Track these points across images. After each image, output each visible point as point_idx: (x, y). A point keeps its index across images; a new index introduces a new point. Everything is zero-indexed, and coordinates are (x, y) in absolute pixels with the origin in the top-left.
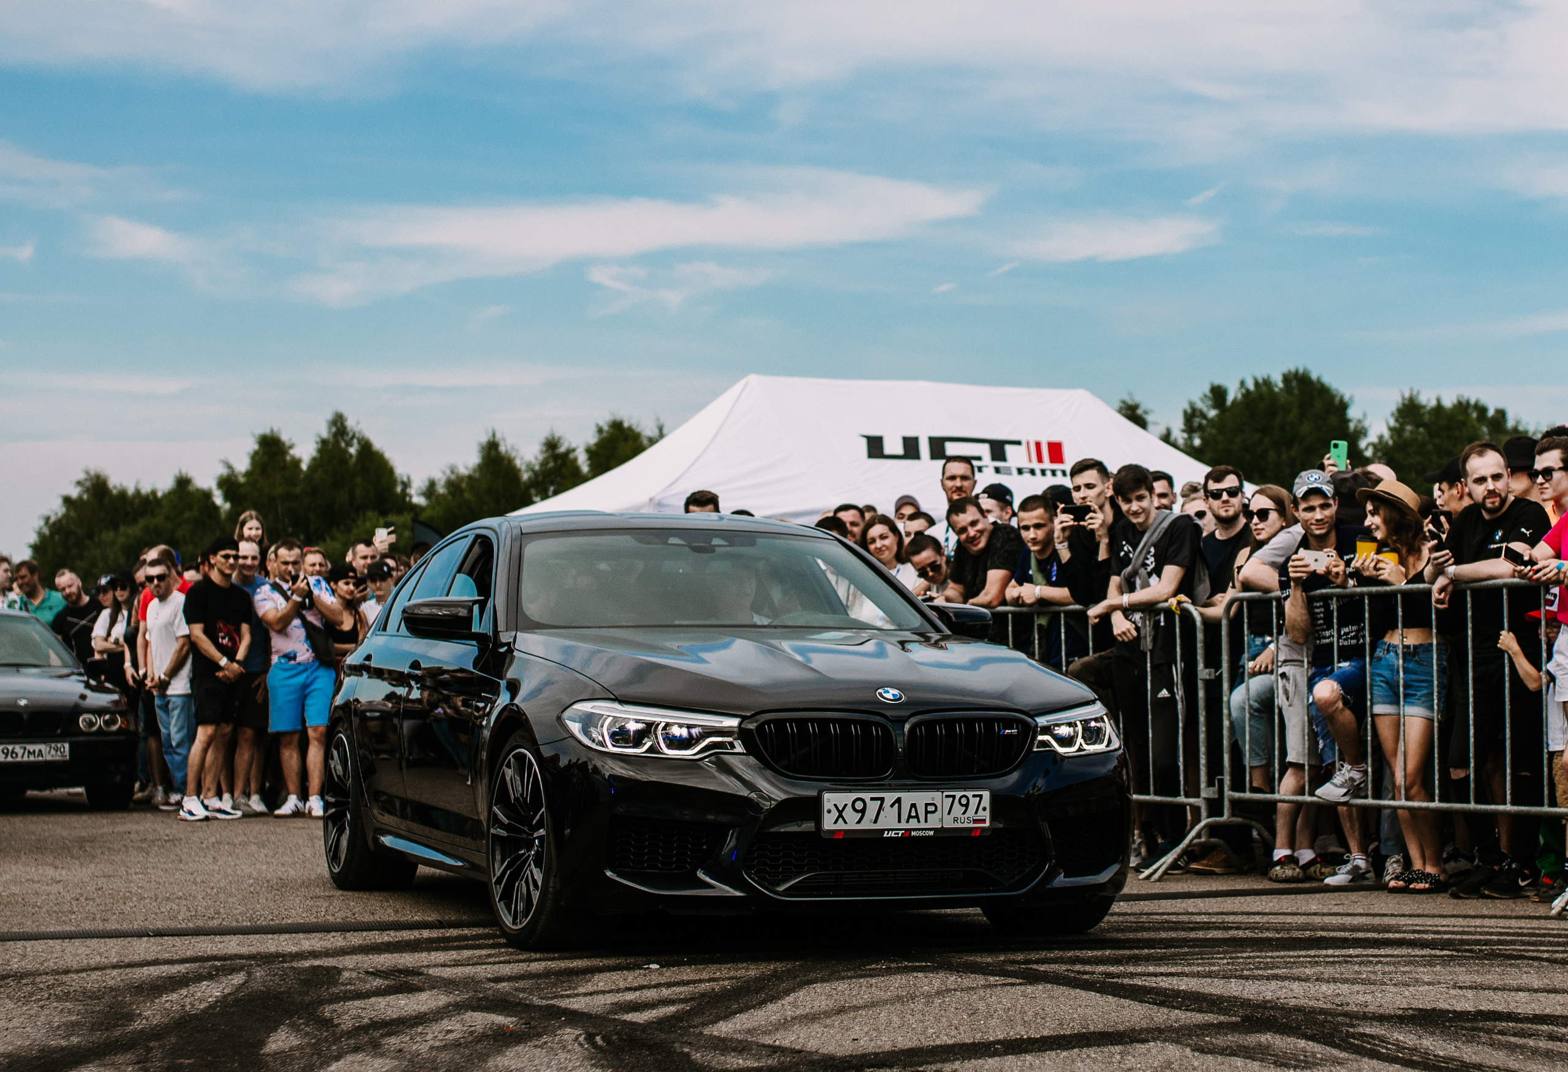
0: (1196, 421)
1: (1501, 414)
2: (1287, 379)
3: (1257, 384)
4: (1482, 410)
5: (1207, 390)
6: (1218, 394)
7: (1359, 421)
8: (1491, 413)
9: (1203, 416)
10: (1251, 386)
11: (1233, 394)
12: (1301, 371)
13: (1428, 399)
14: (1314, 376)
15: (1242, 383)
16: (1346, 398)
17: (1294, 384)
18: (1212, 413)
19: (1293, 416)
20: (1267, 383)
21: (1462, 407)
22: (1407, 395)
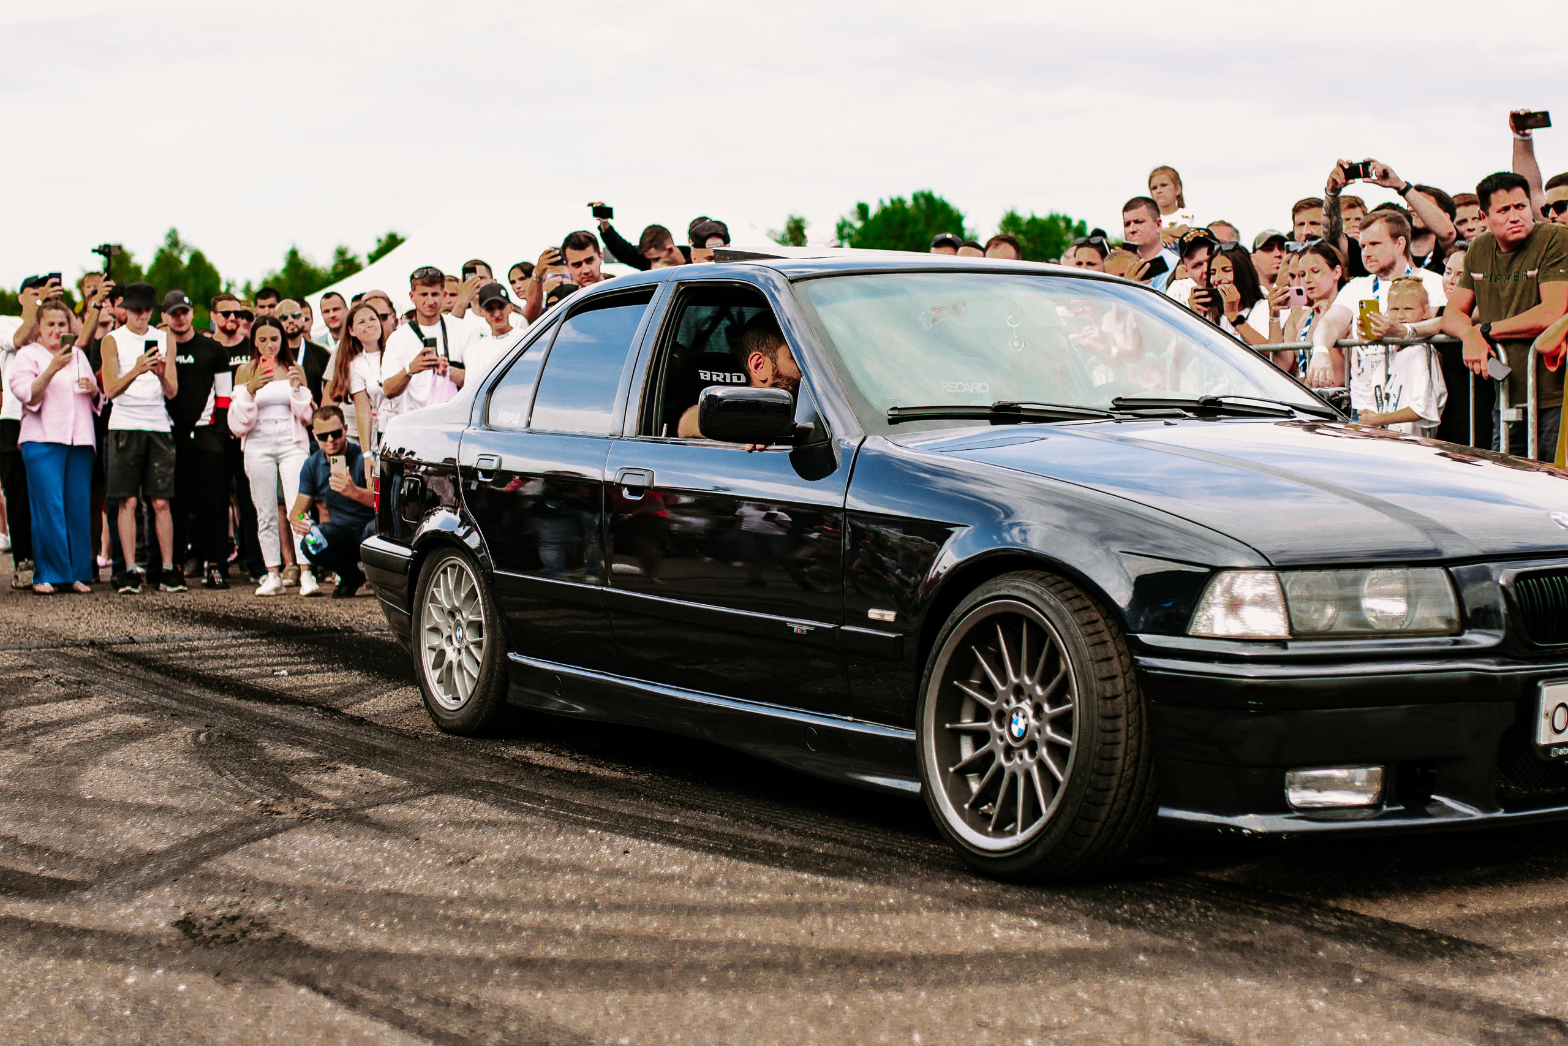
0: (846, 231)
1: (1082, 224)
2: (916, 198)
3: (893, 202)
4: (1068, 221)
5: (853, 206)
6: (863, 210)
7: (973, 230)
8: (1075, 223)
9: (851, 226)
10: (888, 203)
11: (873, 211)
12: (926, 191)
13: (1024, 214)
14: (936, 195)
15: (881, 202)
16: (962, 212)
17: (922, 201)
18: (858, 224)
19: (921, 227)
20: (901, 202)
21: (1053, 220)
22: (1009, 210)
